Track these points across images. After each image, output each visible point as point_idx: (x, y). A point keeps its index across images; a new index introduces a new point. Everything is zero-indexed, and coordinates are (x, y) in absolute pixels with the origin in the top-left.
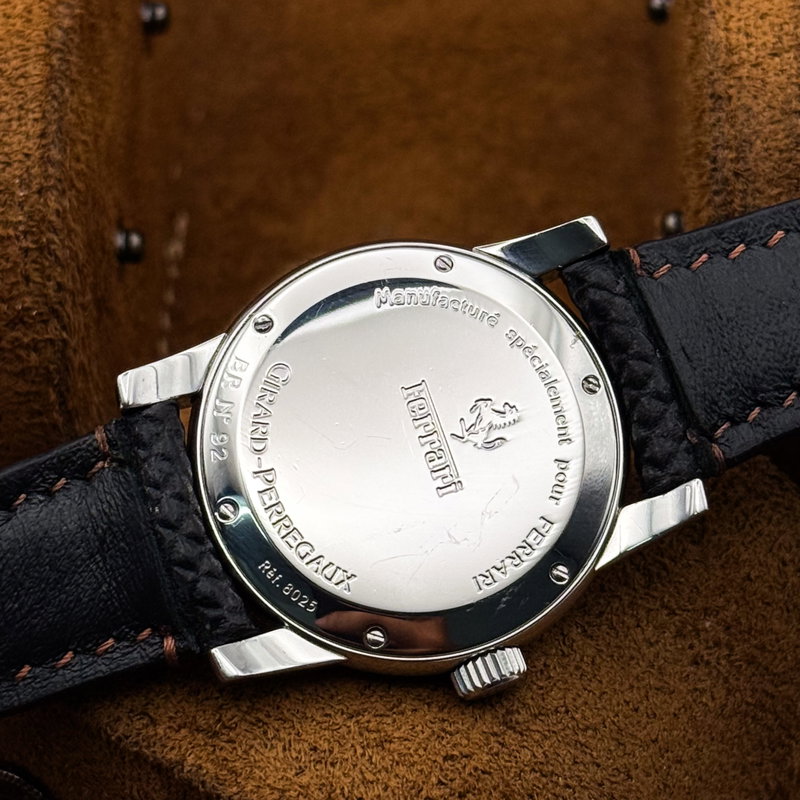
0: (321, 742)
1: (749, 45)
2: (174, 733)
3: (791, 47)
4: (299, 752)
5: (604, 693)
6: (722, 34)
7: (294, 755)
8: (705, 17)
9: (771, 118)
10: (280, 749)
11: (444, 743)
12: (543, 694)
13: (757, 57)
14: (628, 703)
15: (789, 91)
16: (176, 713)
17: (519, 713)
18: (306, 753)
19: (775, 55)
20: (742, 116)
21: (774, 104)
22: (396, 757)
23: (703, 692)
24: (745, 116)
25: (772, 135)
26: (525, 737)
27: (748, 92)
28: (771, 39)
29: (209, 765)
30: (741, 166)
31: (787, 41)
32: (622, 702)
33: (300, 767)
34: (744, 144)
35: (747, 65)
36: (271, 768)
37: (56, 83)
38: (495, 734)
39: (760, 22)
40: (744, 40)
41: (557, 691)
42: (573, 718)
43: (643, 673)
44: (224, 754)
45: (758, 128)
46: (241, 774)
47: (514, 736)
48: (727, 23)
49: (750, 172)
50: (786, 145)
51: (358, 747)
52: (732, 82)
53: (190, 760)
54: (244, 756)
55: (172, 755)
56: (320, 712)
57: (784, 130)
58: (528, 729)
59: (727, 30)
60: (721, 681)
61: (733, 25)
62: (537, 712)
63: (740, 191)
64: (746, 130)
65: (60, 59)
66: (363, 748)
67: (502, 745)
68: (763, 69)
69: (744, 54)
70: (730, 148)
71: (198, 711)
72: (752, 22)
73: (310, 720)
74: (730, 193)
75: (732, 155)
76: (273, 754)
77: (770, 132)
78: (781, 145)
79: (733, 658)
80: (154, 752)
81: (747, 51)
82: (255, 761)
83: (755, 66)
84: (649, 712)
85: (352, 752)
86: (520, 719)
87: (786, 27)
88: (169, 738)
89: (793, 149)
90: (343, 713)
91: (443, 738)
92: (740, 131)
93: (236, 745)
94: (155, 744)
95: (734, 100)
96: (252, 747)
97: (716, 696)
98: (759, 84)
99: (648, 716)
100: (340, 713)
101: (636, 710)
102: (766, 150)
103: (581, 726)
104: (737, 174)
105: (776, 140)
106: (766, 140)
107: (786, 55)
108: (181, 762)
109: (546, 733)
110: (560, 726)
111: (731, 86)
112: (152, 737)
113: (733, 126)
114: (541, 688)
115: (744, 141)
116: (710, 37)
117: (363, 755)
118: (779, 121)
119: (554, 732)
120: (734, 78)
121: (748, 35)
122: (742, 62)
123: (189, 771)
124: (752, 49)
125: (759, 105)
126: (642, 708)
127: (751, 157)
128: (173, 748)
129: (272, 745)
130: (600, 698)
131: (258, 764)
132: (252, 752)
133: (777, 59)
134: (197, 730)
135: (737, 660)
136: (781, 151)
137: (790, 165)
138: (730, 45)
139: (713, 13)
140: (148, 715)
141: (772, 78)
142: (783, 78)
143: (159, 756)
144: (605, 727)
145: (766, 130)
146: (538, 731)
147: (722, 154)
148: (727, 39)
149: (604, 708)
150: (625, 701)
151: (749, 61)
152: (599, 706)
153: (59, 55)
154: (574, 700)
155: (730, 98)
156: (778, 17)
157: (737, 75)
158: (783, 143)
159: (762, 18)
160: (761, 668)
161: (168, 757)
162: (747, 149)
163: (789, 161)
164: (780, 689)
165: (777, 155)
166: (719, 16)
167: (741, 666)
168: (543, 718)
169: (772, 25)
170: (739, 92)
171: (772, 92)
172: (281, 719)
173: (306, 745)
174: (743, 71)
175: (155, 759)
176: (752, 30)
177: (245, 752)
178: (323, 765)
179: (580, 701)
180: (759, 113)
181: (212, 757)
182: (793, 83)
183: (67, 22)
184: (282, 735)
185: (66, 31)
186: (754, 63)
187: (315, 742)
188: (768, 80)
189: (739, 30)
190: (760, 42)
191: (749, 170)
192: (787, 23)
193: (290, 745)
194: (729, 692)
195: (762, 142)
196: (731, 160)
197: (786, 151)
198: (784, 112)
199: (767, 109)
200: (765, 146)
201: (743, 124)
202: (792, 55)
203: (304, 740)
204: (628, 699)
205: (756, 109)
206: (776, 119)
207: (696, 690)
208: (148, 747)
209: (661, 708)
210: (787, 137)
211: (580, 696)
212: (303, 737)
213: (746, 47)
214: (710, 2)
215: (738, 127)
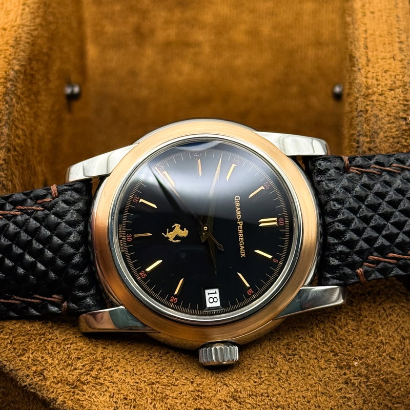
0: (131, 395)
1: (378, 85)
2: (54, 385)
3: (400, 86)
4: (117, 399)
5: (291, 390)
6: (364, 80)
7: (115, 400)
8: (355, 71)
9: (389, 121)
10: (108, 397)
11: (196, 402)
12: (255, 386)
13: (382, 91)
14: (304, 398)
15: (399, 107)
16: (58, 375)
17: (241, 393)
18: (121, 400)
19: (391, 90)
20: (373, 119)
21: (391, 114)
22: (169, 407)
23: (349, 399)
24: (375, 119)
25: (389, 129)
26: (242, 405)
27: (377, 107)
28: (389, 82)
29: (70, 402)
30: (372, 145)
31: (398, 83)
32: (301, 396)
33: (117, 407)
34: (374, 134)
35: (377, 95)
36: (102, 405)
37: (9, 96)
38: (225, 401)
39: (384, 74)
40: (376, 83)
41: (264, 385)
42: (271, 400)
43: (316, 383)
44: (78, 397)
45: (381, 126)
46: (85, 407)
47: (236, 404)
48: (367, 74)
49: (377, 149)
50: (397, 134)
51: (149, 399)
52: (368, 103)
53: (61, 399)
54: (89, 399)
55: (52, 396)
56: (133, 381)
57: (395, 127)
58: (244, 401)
59: (366, 77)
60: (361, 395)
61: (370, 75)
62: (251, 394)
64: (375, 127)
65: (11, 85)
66: (152, 399)
67: (229, 407)
68: (385, 97)
69: (375, 89)
70: (366, 136)
71: (69, 374)
72: (380, 74)
73: (127, 384)
75: (368, 139)
76: (104, 399)
77: (388, 128)
78: (394, 134)
79: (368, 383)
80: (43, 393)
81: (377, 88)
82: (94, 402)
83: (381, 95)
84: (316, 405)
85: (145, 401)
86: (241, 396)
87: (397, 77)
88: (52, 387)
89: (400, 137)
90: (145, 382)
91: (196, 399)
92: (372, 128)
93: (85, 393)
94: (44, 389)
95: (369, 112)
96: (93, 394)
97: (357, 403)
98: (383, 104)
99: (316, 407)
100: (143, 382)
101: (309, 402)
102: (386, 137)
103: (275, 405)
104: (370, 149)
105: (391, 132)
106: (386, 132)
107: (397, 90)
108: (55, 400)
109: (254, 405)
110: (263, 403)
111: (367, 105)
112: (43, 386)
113: (368, 125)
114: (255, 382)
115: (374, 132)
116: (358, 81)
117: (151, 403)
118: (393, 122)
119: (259, 405)
120: (370, 101)
121: (377, 80)
122: (374, 93)
123: (59, 404)
124: (380, 87)
125: (382, 114)
126: (312, 402)
127: (377, 141)
128: (53, 392)
129: (104, 394)
130: (288, 392)
131: (95, 403)
132: (94, 397)
133: (393, 92)
134: (67, 384)
135: (371, 385)
136: (394, 138)
137: (399, 145)
138: (368, 84)
139: (359, 69)
140: (43, 375)
141: (389, 101)
142: (396, 101)
143: (45, 395)
144: (289, 407)
145: (386, 127)
146: (250, 404)
147: (362, 139)
148: (366, 82)
149: (290, 398)
150: (303, 396)
151: (377, 93)
152: (287, 396)
153: (11, 83)
154: (273, 391)
155: (367, 111)
156: (394, 72)
157: (371, 99)
158: (395, 133)
159: (385, 72)
160: (384, 392)
161: (49, 396)
162: (375, 136)
163: (398, 143)
164: (396, 406)
165: (391, 140)
166: (363, 71)
167: (373, 389)
168: (254, 397)
169: (391, 76)
170: (372, 108)
171: (389, 108)
172: (112, 382)
173: (122, 395)
174: (374, 98)
175: (43, 397)
176: (379, 78)
177: (89, 397)
178: (129, 406)
179: (276, 392)
180: (382, 118)
181: (72, 398)
182: (400, 104)
183: (17, 68)
184: (110, 390)
185: (16, 72)
186: (380, 93)
187: (127, 395)
188: (388, 102)
189: (373, 78)
190: (383, 84)
191: (377, 147)
192: (398, 75)
193: (114, 395)
194: (364, 402)
195: (384, 133)
196: (367, 142)
197: (396, 138)
198: (396, 118)
199: (387, 116)
200: (385, 135)
201: (373, 124)
202: (400, 90)
203: (121, 393)
204: (304, 395)
205: (381, 116)
206: (391, 121)
207: (345, 397)
208: (40, 391)
209: (324, 404)
210: (397, 131)
211: (277, 389)
212: (121, 392)
213: (376, 86)
214: (358, 65)
215: (371, 125)
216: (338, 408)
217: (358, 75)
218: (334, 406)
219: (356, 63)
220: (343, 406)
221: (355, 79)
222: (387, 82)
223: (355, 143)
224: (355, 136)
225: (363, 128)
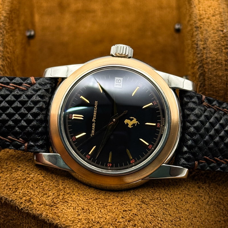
0: (85, 207)
1: (206, 14)
2: (39, 206)
3: (218, 14)
4: (78, 210)
5: (172, 194)
7: (77, 211)
8: (192, 7)
9: (213, 32)
10: (72, 209)
11: (123, 206)
12: (153, 194)
13: (208, 17)
14: (179, 198)
15: (218, 25)
16: (40, 200)
17: (146, 199)
18: (80, 210)
19: (213, 16)
21: (214, 29)
24: (206, 32)
25: (214, 37)
26: (148, 206)
27: (206, 26)
28: (212, 12)
29: (50, 215)
30: (205, 46)
31: (217, 12)
32: (177, 197)
33: (79, 214)
34: (206, 40)
35: (205, 19)
36: (70, 214)
37: (2, 30)
38: (139, 204)
40: (204, 13)
41: (157, 193)
42: (162, 201)
43: (183, 190)
44: (55, 211)
45: (209, 35)
46: (60, 217)
47: (144, 205)
48: (199, 8)
49: (208, 48)
50: (218, 40)
51: (96, 208)
52: (201, 23)
53: (44, 213)
54: (61, 212)
55: (39, 213)
56: (85, 198)
57: (217, 36)
58: (149, 203)
59: (199, 10)
61: (201, 9)
62: (151, 199)
63: (205, 53)
64: (206, 36)
65: (3, 24)
66: (98, 208)
67: (141, 208)
68: (210, 20)
69: (204, 16)
70: (201, 41)
71: (46, 200)
72: (206, 8)
73: (81, 201)
74: (202, 54)
75: (203, 43)
76: (70, 210)
77: (213, 36)
78: (216, 39)
80: (33, 212)
81: (205, 15)
82: (65, 213)
83: (208, 19)
84: (186, 201)
85: (95, 209)
86: (147, 201)
88: (37, 207)
89: (220, 41)
90: (91, 199)
91: (123, 205)
92: (204, 36)
93: (59, 209)
94: (33, 209)
95: (202, 28)
96: (63, 209)
98: (209, 24)
99: (185, 202)
100: (90, 199)
102: (212, 41)
103: (165, 203)
104: (204, 48)
105: (215, 38)
106: (212, 38)
107: (217, 16)
108: (41, 214)
109: (155, 205)
110: (159, 203)
111: (201, 25)
112: (32, 207)
113: (202, 35)
114: (153, 192)
115: (206, 39)
117: (98, 210)
118: (216, 33)
119: (157, 205)
120: (202, 22)
121: (205, 11)
122: (204, 18)
123: (44, 217)
125: (209, 29)
126: (183, 200)
127: (208, 43)
128: (39, 210)
129: (70, 208)
130: (170, 196)
131: (65, 214)
132: (64, 210)
133: (214, 17)
134: (46, 205)
136: (217, 41)
137: (220, 45)
138: (200, 14)
139: (195, 6)
140: (31, 201)
141: (213, 22)
142: (216, 22)
143: (34, 213)
144: (172, 204)
145: (212, 36)
146: (152, 204)
147: (199, 43)
148: (199, 13)
149: (172, 199)
151: (206, 18)
152: (170, 198)
153: (2, 23)
155: (201, 28)
157: (203, 21)
158: (217, 39)
161: (37, 213)
162: (207, 41)
163: (219, 44)
165: (215, 42)
166: (197, 7)
168: (153, 200)
170: (204, 26)
171: (213, 26)
172: (72, 201)
173: (80, 208)
175: (33, 214)
176: (206, 10)
177: (61, 210)
178: (86, 213)
179: (164, 196)
180: (210, 31)
181: (51, 212)
182: (219, 23)
183: (5, 15)
184: (73, 205)
187: (83, 207)
188: (212, 23)
190: (209, 13)
191: (208, 47)
193: (75, 208)
195: (211, 39)
196: (202, 45)
197: (218, 41)
198: (218, 31)
199: (212, 30)
200: (212, 40)
201: (205, 34)
202: (218, 16)
203: (80, 207)
205: (209, 30)
206: (214, 33)
208: (31, 211)
209: (189, 200)
210: (218, 37)
211: (164, 195)
213: (204, 14)
214: (194, 4)
215: (204, 35)
216: (197, 202)
217: (194, 9)
218: (195, 201)
219: (193, 3)
220: (199, 201)
221: (193, 12)
222: (211, 12)
223: (195, 46)
224: (195, 42)
225: (199, 37)
